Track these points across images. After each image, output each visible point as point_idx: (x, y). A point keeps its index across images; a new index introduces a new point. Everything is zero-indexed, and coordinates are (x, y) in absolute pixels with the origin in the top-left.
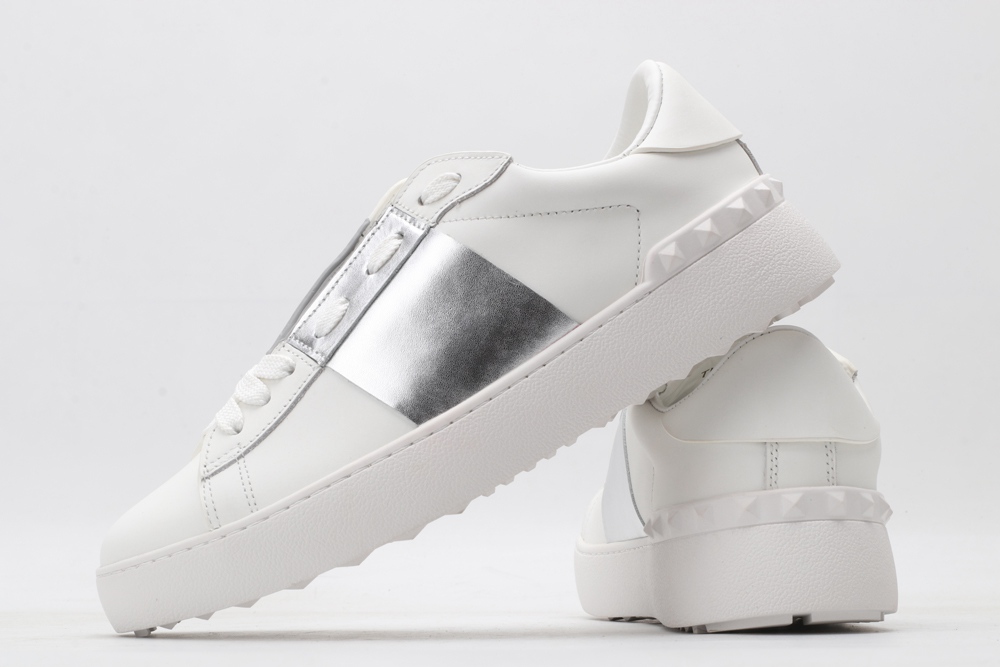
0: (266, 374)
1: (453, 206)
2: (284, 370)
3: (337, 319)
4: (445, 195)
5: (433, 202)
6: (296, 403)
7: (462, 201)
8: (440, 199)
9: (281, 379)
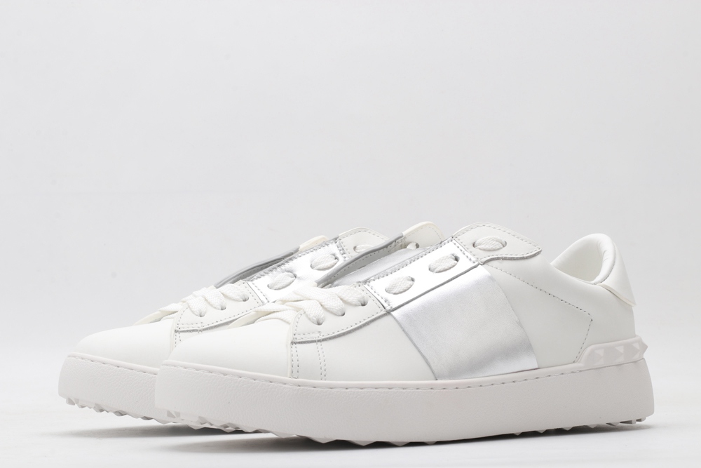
0: (346, 298)
1: (498, 259)
2: (359, 301)
3: (405, 288)
4: (494, 250)
5: (484, 250)
6: (365, 325)
7: (505, 259)
8: (489, 250)
9: (356, 305)
